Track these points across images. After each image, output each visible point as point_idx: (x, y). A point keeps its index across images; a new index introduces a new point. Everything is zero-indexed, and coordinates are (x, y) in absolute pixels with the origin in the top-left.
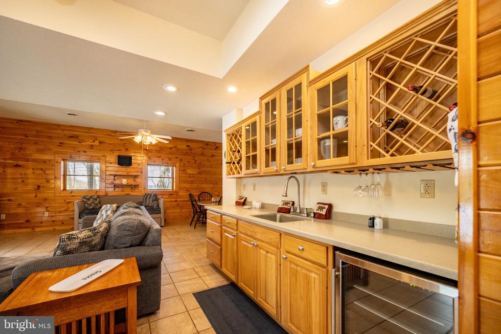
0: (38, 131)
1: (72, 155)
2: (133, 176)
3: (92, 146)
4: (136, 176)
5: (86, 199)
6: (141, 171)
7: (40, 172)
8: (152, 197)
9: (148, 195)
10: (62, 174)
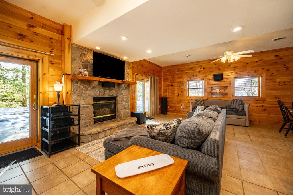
0: (178, 69)
1: (191, 78)
2: (224, 87)
3: (200, 71)
4: (225, 87)
5: (197, 101)
6: (229, 83)
7: (179, 87)
8: (238, 102)
9: (235, 100)
10: (187, 88)
